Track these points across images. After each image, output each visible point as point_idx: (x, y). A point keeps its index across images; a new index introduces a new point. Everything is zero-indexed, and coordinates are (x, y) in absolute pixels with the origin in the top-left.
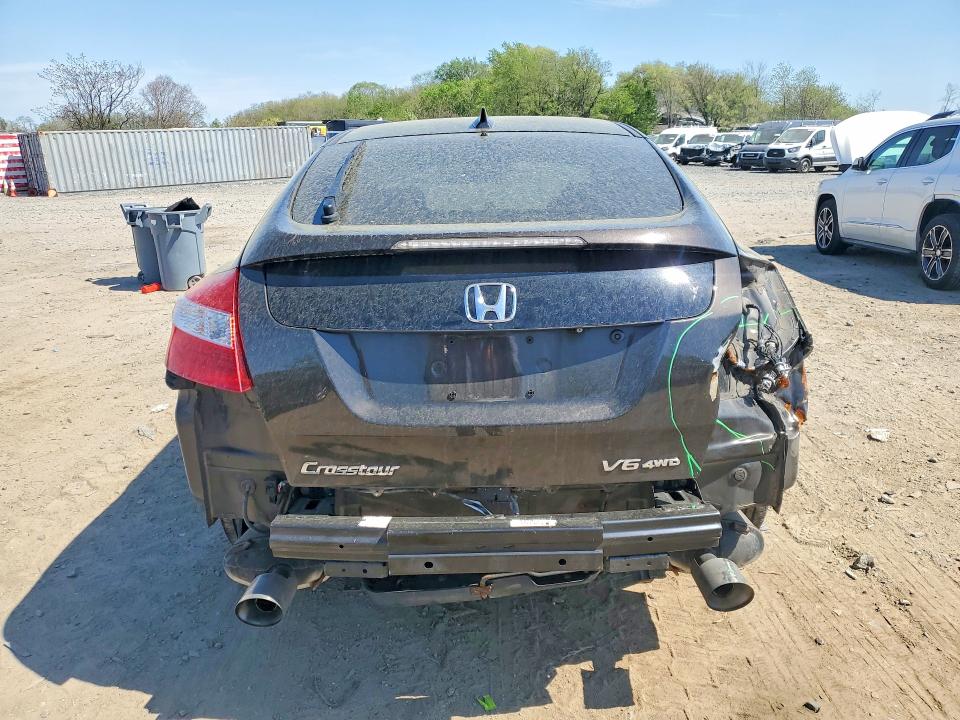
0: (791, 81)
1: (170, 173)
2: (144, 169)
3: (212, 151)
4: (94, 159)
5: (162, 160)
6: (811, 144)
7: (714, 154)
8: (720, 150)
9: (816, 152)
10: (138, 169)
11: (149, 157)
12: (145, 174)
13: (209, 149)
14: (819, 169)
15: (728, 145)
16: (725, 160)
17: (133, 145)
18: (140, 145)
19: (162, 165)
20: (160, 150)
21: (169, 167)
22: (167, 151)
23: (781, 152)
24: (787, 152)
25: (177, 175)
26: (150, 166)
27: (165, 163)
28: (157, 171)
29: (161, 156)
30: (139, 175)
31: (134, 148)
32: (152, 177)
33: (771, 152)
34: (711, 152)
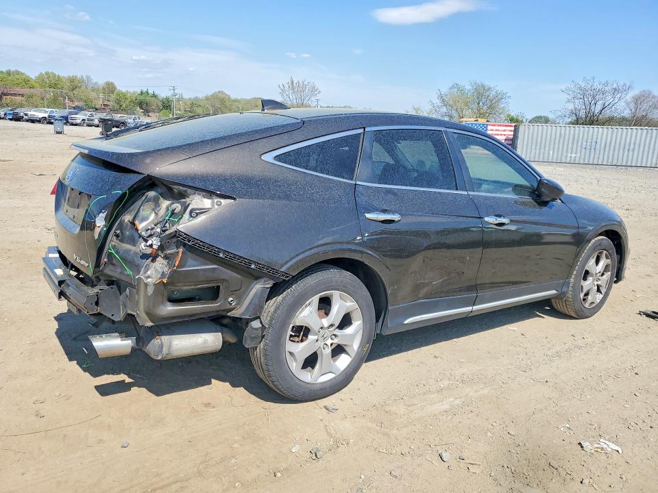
1: (597, 156)
2: (579, 152)
3: (635, 144)
4: (548, 143)
5: (593, 147)
10: (574, 151)
11: (585, 143)
12: (579, 155)
13: (633, 141)
17: (577, 135)
18: (581, 135)
19: (593, 150)
20: (594, 140)
21: (597, 152)
22: (599, 141)
25: (601, 157)
26: (583, 150)
27: (595, 149)
28: (588, 154)
29: (594, 144)
30: (573, 155)
31: (576, 137)
32: (582, 157)
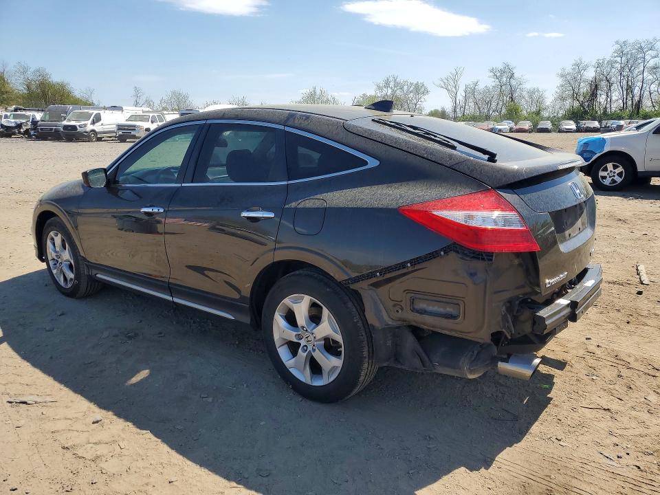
0: (30, 75)
6: (93, 123)
7: (8, 128)
8: (13, 125)
9: (98, 127)
14: (99, 139)
15: (18, 121)
16: (20, 133)
23: (74, 128)
24: (78, 127)
33: (66, 127)
34: (6, 127)
